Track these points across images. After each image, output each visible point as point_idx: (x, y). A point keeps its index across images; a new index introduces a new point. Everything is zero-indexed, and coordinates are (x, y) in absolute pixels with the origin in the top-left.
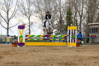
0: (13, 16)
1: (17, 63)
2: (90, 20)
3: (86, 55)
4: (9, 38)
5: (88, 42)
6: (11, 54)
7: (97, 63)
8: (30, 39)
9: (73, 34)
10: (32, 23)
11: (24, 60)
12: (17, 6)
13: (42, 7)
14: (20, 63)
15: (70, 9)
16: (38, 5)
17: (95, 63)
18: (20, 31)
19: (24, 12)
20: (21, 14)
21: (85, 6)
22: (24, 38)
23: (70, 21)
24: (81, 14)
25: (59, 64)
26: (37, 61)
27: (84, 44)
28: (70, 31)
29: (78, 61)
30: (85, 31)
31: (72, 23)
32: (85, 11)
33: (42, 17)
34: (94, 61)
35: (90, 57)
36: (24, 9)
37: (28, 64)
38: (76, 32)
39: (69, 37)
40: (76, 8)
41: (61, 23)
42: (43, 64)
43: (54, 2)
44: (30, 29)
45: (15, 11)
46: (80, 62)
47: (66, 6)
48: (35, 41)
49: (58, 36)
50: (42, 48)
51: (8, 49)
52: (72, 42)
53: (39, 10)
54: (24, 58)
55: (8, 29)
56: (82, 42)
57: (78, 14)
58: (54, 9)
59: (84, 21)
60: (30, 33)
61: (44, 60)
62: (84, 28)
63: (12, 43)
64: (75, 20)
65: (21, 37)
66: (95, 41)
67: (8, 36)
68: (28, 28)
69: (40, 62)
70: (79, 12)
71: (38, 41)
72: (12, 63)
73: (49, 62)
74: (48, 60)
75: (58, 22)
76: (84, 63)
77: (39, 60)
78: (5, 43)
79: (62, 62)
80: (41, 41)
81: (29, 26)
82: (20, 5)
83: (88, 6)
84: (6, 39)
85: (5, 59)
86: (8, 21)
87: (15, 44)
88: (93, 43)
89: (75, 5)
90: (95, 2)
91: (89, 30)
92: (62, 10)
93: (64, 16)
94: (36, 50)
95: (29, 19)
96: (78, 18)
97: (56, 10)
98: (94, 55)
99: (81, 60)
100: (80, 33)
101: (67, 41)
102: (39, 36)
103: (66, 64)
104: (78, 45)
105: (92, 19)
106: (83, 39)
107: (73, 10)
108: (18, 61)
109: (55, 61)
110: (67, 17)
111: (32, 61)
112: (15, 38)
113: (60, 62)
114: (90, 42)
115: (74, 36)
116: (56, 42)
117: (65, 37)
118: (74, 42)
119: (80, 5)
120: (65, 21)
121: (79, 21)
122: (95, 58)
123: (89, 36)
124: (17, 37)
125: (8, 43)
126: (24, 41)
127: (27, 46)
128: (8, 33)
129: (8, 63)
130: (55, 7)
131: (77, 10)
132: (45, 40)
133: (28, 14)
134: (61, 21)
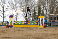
0: (7, 10)
1: (9, 38)
2: (51, 12)
3: (49, 33)
4: (4, 22)
5: (50, 25)
6: (5, 32)
7: (55, 37)
8: (16, 23)
9: (42, 21)
10: (18, 14)
11: (13, 36)
12: (9, 4)
13: (23, 4)
14: (11, 38)
15: (40, 6)
16: (21, 3)
17: (54, 37)
18: (11, 19)
19: (13, 8)
20: (11, 8)
21: (48, 4)
22: (13, 23)
23: (40, 13)
24: (46, 8)
25: (34, 38)
26: (21, 36)
27: (48, 26)
28: (40, 18)
29: (45, 36)
30: (49, 19)
31: (41, 14)
32: (48, 7)
33: (24, 11)
34: (54, 36)
35: (51, 34)
36: (13, 6)
37: (15, 38)
38: (43, 19)
39: (39, 22)
40: (43, 5)
41: (34, 14)
42: (24, 38)
43: (31, 1)
44: (16, 18)
45: (8, 7)
46: (46, 37)
47: (37, 4)
48: (19, 25)
49: (33, 22)
50: (24, 28)
51: (4, 30)
52: (41, 25)
53: (22, 6)
54: (13, 35)
55: (3, 17)
56: (47, 25)
57: (44, 9)
58: (30, 6)
59: (48, 13)
60: (16, 20)
61: (25, 36)
62: (48, 17)
63: (6, 26)
64: (43, 12)
65: (11, 22)
66: (55, 25)
67: (4, 21)
68: (15, 17)
69: (22, 37)
70: (45, 8)
71: (21, 24)
72: (6, 37)
73: (28, 37)
74: (27, 36)
75: (33, 13)
76: (48, 37)
77: (22, 36)
78: (2, 25)
79: (35, 37)
80: (23, 25)
81: (16, 16)
82: (10, 3)
83: (51, 4)
84: (2, 23)
85: (2, 35)
86: (4, 13)
87: (8, 26)
88: (53, 26)
89: (43, 3)
90: (54, 1)
91: (51, 18)
92: (35, 6)
93: (36, 10)
94: (20, 30)
95: (16, 12)
96: (45, 11)
97: (31, 6)
98: (54, 33)
99: (46, 36)
100: (46, 20)
101: (38, 25)
102: (22, 22)
103: (38, 38)
104: (45, 27)
105: (53, 12)
106: (48, 23)
107: (42, 6)
108: (9, 36)
109: (31, 36)
110: (38, 11)
111: (17, 36)
112: (8, 23)
113: (34, 37)
114: (52, 25)
115: (42, 22)
116: (32, 25)
117: (37, 22)
118: (42, 25)
119: (46, 3)
120: (37, 13)
121: (45, 12)
122: (54, 34)
123: (51, 21)
124: (9, 22)
125: (4, 26)
126: (13, 25)
127: (15, 28)
128: (3, 20)
129: (4, 38)
130: (31, 5)
131: (44, 7)
132: (25, 24)
133: (15, 9)
134: (35, 13)
